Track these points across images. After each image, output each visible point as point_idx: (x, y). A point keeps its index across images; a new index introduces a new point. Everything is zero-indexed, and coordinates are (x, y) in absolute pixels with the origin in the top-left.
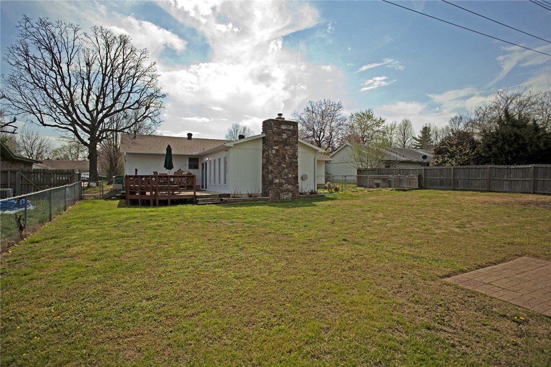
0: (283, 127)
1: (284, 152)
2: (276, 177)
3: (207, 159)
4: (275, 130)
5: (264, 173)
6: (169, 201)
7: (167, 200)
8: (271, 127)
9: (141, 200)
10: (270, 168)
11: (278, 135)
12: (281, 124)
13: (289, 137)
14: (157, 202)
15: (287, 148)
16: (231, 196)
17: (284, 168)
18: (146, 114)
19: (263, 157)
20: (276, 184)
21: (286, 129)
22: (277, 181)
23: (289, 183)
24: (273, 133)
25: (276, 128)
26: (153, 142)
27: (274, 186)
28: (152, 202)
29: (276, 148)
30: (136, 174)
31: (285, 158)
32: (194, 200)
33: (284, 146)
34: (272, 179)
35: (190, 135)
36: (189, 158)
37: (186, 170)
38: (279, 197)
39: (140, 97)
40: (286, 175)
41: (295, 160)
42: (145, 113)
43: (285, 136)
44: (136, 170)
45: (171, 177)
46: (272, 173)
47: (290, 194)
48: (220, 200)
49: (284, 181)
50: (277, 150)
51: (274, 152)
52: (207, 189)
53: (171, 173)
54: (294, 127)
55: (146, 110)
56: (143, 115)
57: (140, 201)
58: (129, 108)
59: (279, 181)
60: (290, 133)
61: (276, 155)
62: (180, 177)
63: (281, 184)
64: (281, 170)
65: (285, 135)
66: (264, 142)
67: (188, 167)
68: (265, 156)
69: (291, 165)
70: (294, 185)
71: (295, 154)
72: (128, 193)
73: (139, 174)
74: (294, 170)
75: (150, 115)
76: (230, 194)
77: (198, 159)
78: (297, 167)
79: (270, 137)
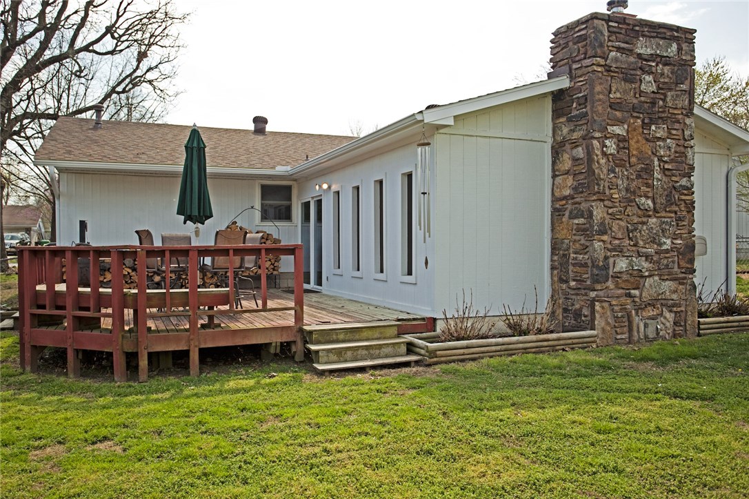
0: (644, 47)
1: (647, 149)
2: (619, 250)
3: (325, 186)
4: (616, 60)
5: (562, 234)
6: (195, 357)
7: (185, 354)
8: (601, 45)
9: (77, 351)
10: (599, 213)
11: (625, 80)
12: (637, 35)
13: (662, 89)
14: (144, 363)
15: (659, 131)
16: (440, 326)
17: (646, 213)
18: (139, 73)
19: (554, 170)
20: (617, 276)
21: (653, 57)
22: (622, 264)
23: (664, 273)
24: (608, 69)
25: (619, 49)
26: (152, 138)
27: (610, 284)
28: (119, 362)
29: (617, 130)
30: (82, 238)
31: (648, 170)
32: (298, 349)
33: (645, 125)
34: (606, 258)
35: (260, 122)
36: (263, 187)
37: (255, 225)
38: (630, 330)
39: (118, 17)
40: (653, 242)
41: (684, 182)
42: (135, 71)
43: (648, 84)
44: (83, 225)
45: (204, 252)
46: (604, 233)
47: (668, 315)
48: (404, 349)
49: (646, 265)
50: (621, 140)
51: (611, 146)
52: (324, 288)
53: (203, 235)
54: (680, 49)
55: (139, 61)
56: (130, 75)
57: (70, 356)
58: (86, 48)
59: (630, 264)
60: (667, 69)
61: (617, 162)
62: (237, 251)
63: (638, 277)
64: (636, 220)
65: (649, 78)
66: (557, 114)
67: (258, 215)
68: (566, 164)
69: (670, 202)
70: (681, 281)
71: (684, 155)
72: (27, 317)
73: (93, 241)
74: (679, 219)
75: (149, 76)
76: (434, 320)
77: (289, 188)
78: (691, 206)
79: (598, 88)
